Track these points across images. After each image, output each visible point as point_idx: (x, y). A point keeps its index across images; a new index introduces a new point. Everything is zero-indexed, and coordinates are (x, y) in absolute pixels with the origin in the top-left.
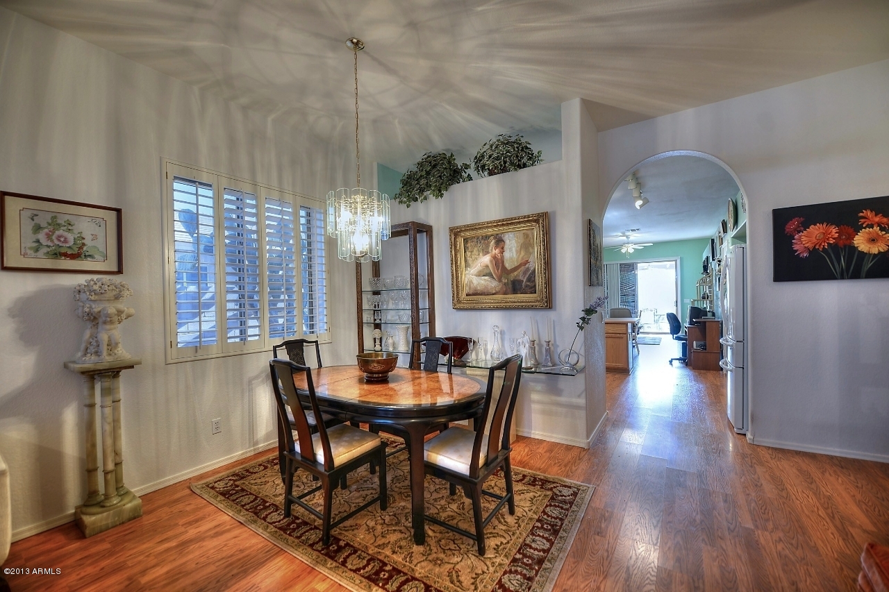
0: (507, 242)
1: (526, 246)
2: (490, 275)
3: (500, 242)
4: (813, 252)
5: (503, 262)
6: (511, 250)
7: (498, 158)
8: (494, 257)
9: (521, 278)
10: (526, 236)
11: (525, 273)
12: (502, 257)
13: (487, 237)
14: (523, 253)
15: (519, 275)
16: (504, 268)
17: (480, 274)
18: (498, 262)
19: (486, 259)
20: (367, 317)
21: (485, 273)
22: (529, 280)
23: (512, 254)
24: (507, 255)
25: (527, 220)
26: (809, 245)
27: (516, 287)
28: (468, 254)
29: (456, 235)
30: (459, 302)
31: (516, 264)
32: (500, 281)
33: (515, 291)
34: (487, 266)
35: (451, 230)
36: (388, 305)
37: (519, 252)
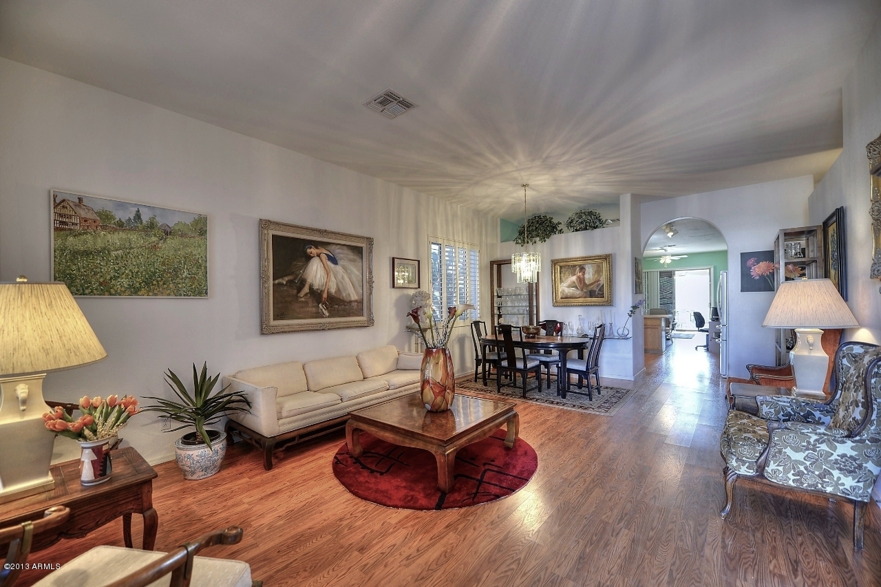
0: (587, 269)
1: (598, 271)
2: (576, 287)
3: (582, 269)
4: (762, 276)
5: (584, 280)
6: (589, 274)
7: (582, 223)
8: (579, 277)
9: (595, 289)
10: (598, 266)
11: (598, 286)
12: (584, 278)
13: (575, 266)
14: (596, 276)
15: (594, 287)
16: (585, 283)
17: (569, 287)
18: (581, 280)
19: (574, 278)
20: (496, 311)
21: (573, 285)
22: (600, 290)
23: (589, 275)
24: (587, 276)
25: (600, 257)
26: (760, 273)
27: (592, 294)
28: (562, 275)
29: (555, 264)
30: (556, 302)
31: (592, 282)
32: (582, 290)
33: (591, 296)
34: (574, 282)
35: (552, 261)
36: (507, 304)
37: (594, 275)
